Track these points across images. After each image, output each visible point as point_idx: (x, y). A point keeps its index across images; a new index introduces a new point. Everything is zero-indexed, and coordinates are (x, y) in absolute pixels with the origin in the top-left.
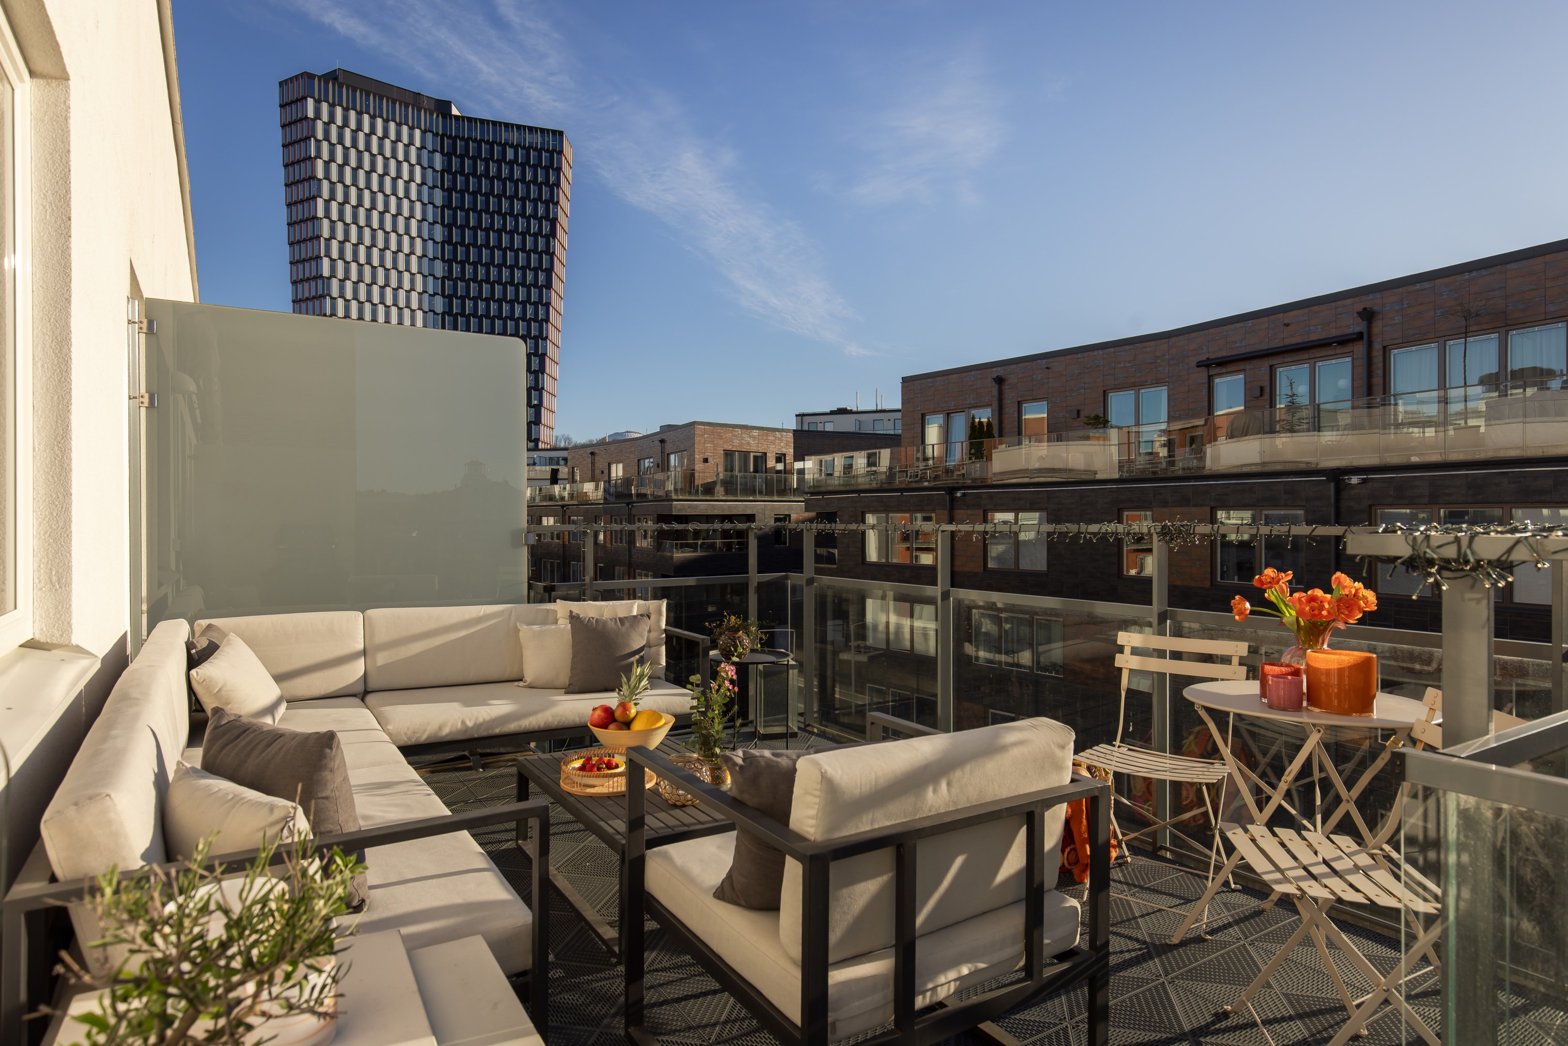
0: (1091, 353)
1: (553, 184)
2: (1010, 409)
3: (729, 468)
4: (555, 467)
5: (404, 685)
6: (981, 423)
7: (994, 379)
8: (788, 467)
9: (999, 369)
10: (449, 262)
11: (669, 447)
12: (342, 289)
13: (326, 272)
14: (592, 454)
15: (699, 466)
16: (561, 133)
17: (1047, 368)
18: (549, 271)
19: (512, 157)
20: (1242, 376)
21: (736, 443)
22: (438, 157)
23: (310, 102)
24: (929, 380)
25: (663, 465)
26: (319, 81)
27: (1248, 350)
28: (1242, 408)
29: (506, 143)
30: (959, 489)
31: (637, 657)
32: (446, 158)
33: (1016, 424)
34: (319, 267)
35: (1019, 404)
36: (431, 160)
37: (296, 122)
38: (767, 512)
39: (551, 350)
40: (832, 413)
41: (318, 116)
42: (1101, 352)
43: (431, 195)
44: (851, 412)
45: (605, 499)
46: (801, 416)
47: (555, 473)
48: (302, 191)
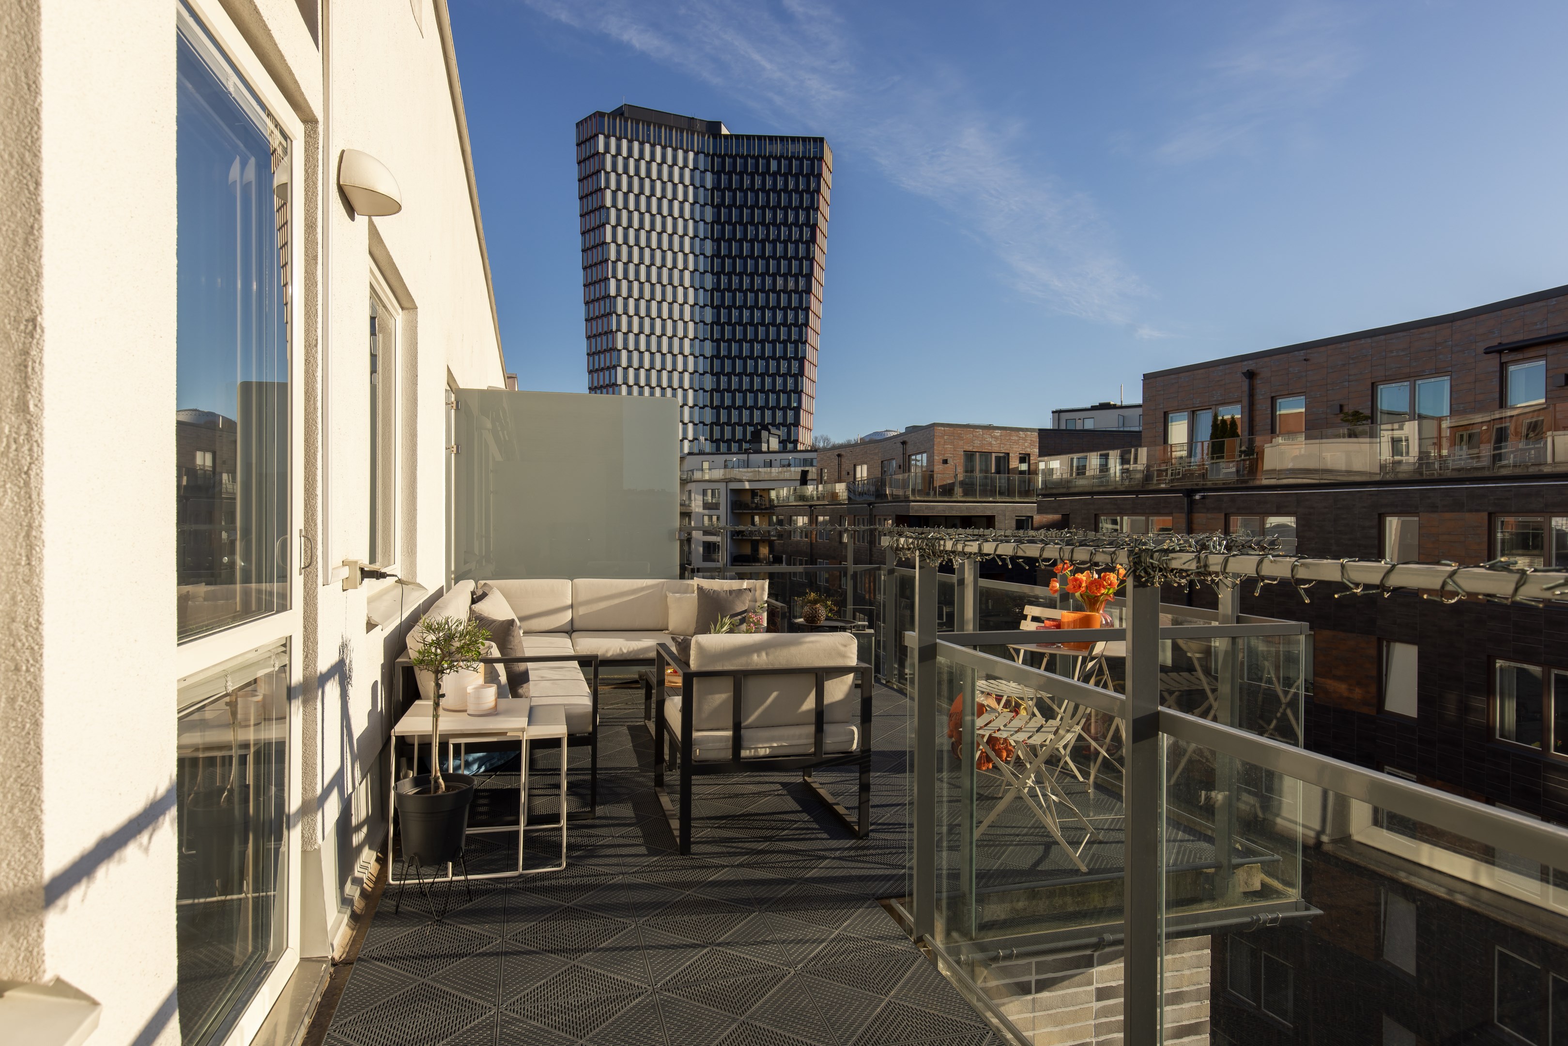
0: (1357, 342)
1: (814, 191)
2: (1262, 406)
3: (969, 470)
4: (807, 469)
5: (595, 628)
6: (1224, 421)
7: (1244, 373)
8: (1032, 467)
9: (1251, 362)
10: (717, 275)
11: (910, 448)
12: (626, 306)
13: (613, 293)
14: (839, 455)
15: (938, 467)
16: (822, 140)
17: (1305, 360)
18: (809, 276)
19: (776, 169)
20: (1543, 362)
21: (976, 446)
22: (709, 176)
23: (601, 138)
24: (1173, 376)
25: (905, 466)
26: (609, 118)
27: (1550, 333)
28: (1543, 401)
29: (770, 156)
30: (1199, 491)
31: (740, 617)
32: (716, 176)
33: (1269, 421)
34: (607, 288)
35: (1273, 400)
36: (702, 180)
37: (589, 158)
38: (1007, 514)
39: (810, 354)
40: (1094, 408)
41: (607, 150)
42: (1369, 340)
43: (702, 213)
44: (1114, 407)
45: (849, 498)
46: (1058, 413)
47: (804, 474)
48: (594, 220)
